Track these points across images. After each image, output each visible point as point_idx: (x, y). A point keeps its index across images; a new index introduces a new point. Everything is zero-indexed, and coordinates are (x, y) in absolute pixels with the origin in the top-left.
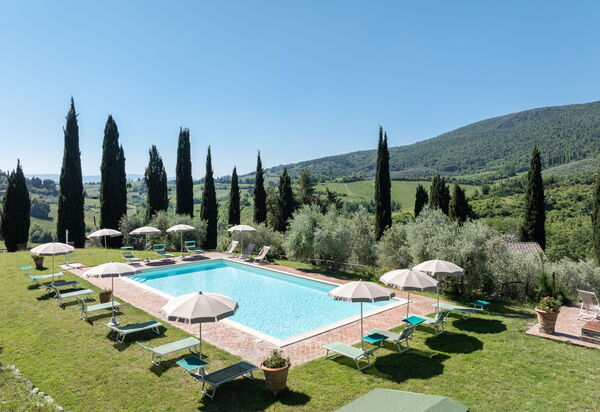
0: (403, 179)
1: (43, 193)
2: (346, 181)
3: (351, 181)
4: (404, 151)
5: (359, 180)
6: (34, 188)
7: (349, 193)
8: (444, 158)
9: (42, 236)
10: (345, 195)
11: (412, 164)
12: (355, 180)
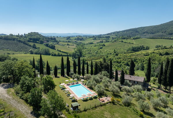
0: (153, 38)
1: (53, 41)
2: (134, 39)
3: (136, 39)
4: (156, 27)
5: (138, 38)
6: (51, 40)
7: (134, 43)
8: (169, 30)
9: (54, 54)
10: (133, 44)
11: (158, 32)
12: (137, 38)
